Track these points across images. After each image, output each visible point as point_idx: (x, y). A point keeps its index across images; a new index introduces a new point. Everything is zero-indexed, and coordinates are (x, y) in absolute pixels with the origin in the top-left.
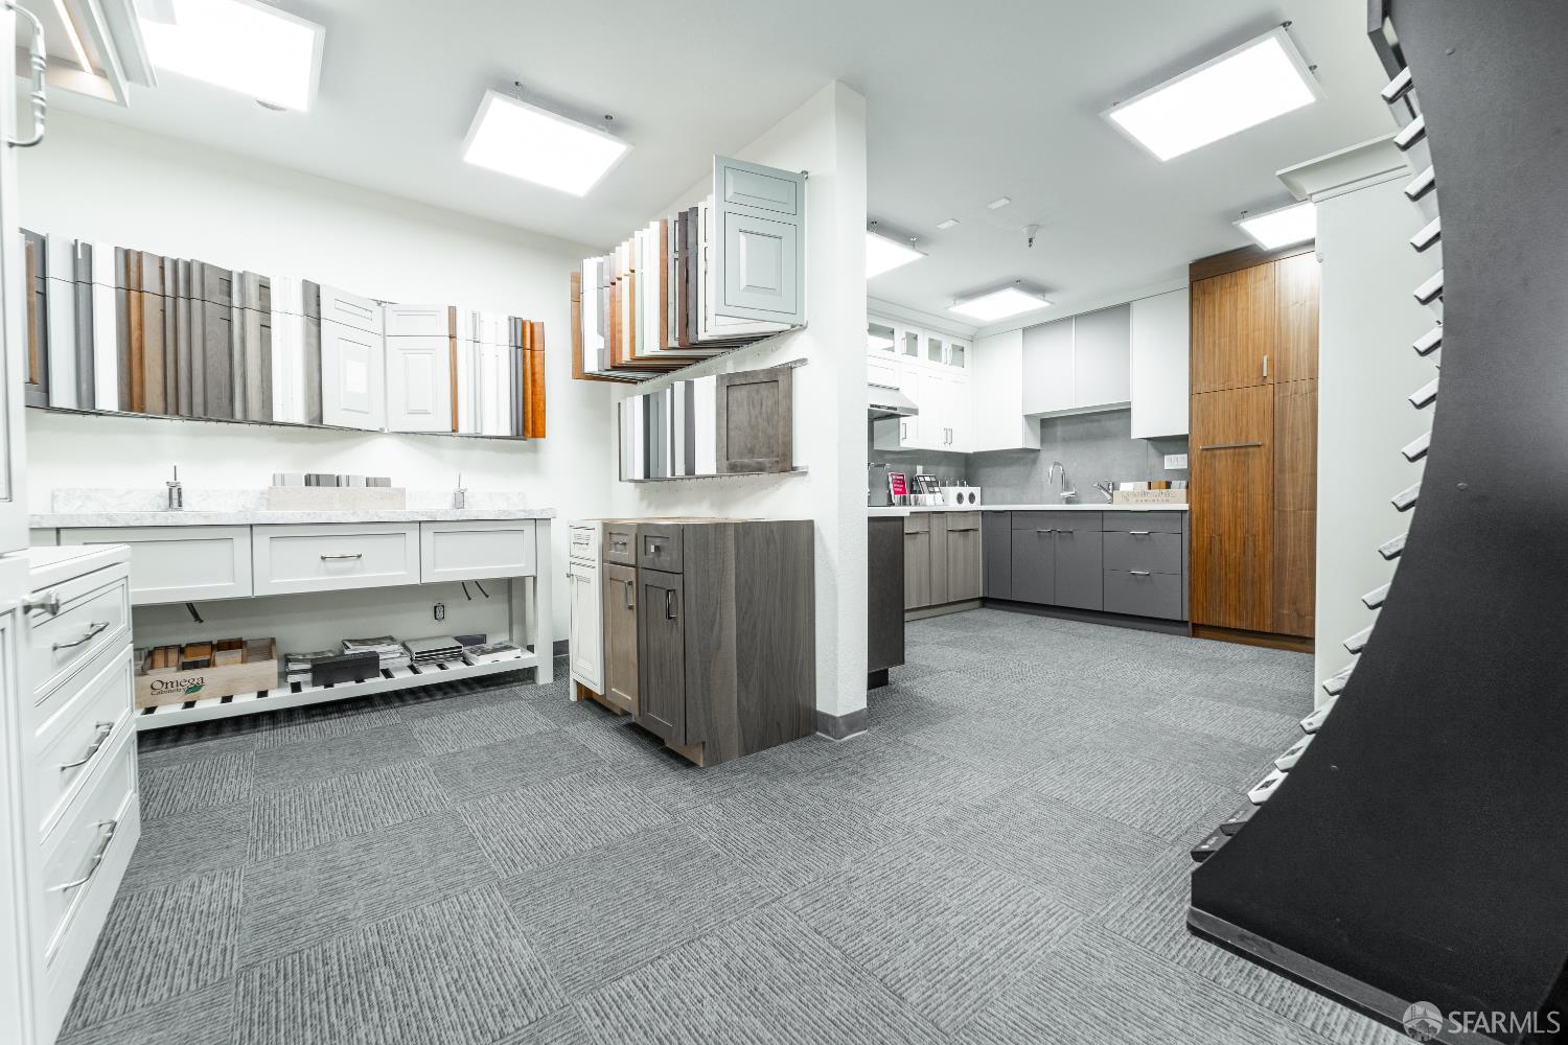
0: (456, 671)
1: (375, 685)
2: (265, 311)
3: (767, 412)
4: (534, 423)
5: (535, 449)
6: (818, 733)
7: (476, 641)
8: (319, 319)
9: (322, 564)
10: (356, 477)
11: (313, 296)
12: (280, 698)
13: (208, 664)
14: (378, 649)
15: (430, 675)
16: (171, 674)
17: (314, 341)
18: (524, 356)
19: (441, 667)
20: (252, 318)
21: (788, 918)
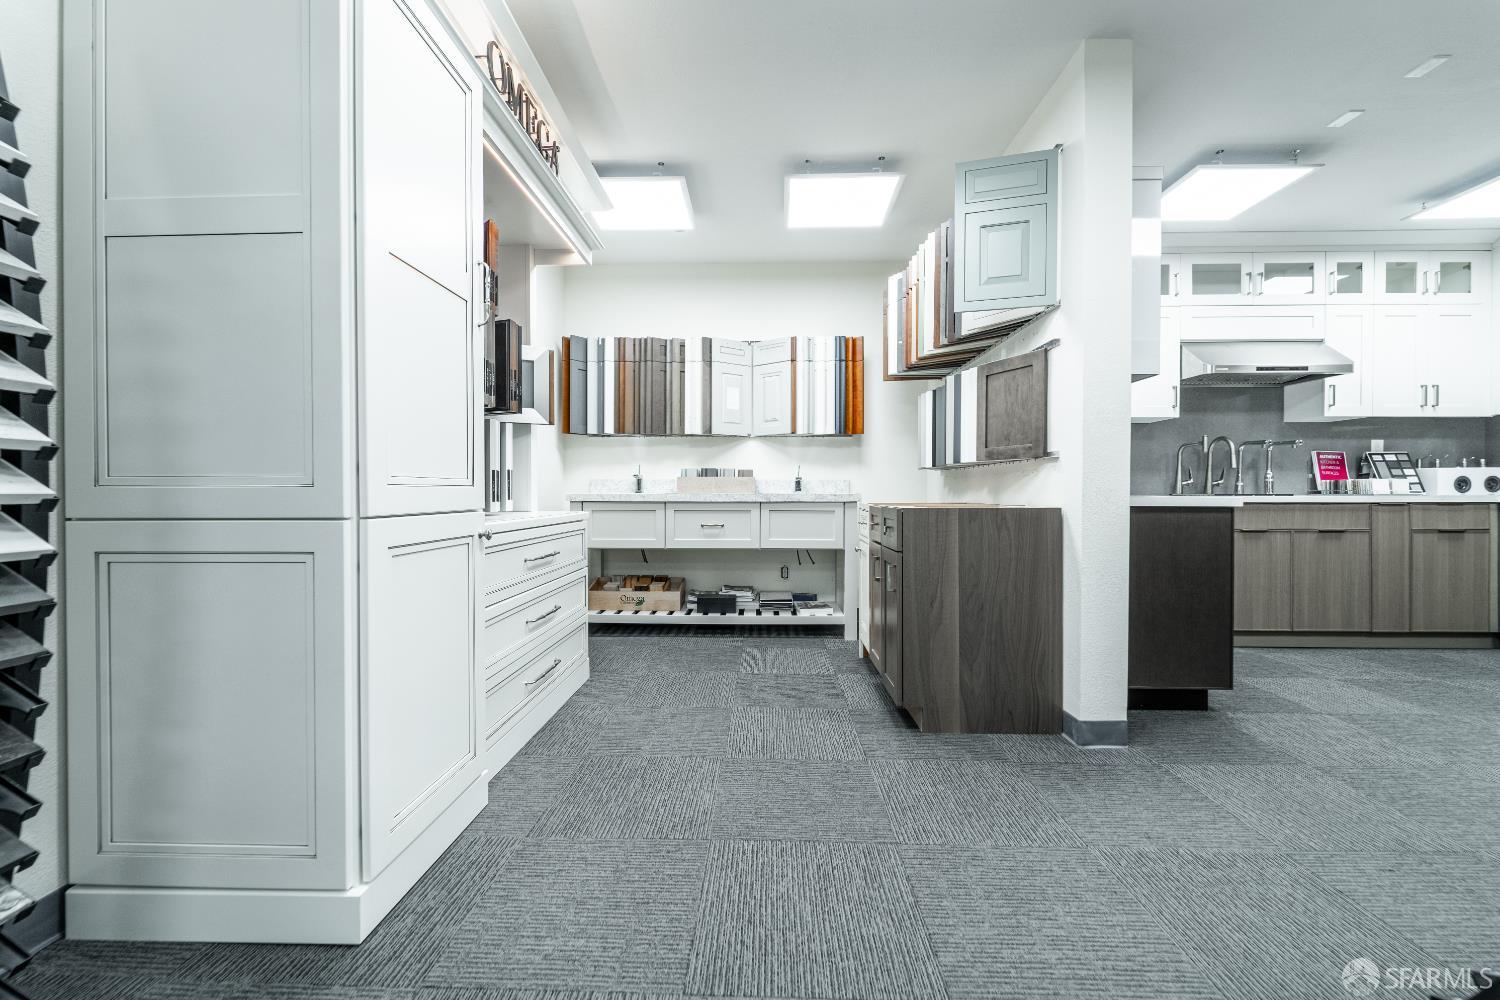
0: (785, 618)
1: (731, 618)
2: (682, 362)
3: (1022, 398)
4: (854, 422)
5: (859, 444)
6: (1064, 735)
7: (806, 599)
8: (711, 362)
9: (701, 529)
10: (729, 470)
11: (707, 344)
12: (680, 617)
13: (647, 589)
14: (738, 594)
15: (768, 618)
16: (629, 592)
17: (708, 377)
18: (847, 367)
19: (776, 613)
20: (676, 366)
21: (893, 859)
